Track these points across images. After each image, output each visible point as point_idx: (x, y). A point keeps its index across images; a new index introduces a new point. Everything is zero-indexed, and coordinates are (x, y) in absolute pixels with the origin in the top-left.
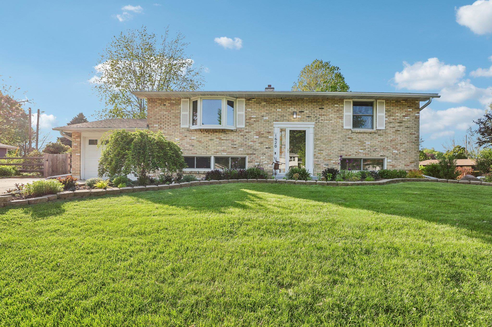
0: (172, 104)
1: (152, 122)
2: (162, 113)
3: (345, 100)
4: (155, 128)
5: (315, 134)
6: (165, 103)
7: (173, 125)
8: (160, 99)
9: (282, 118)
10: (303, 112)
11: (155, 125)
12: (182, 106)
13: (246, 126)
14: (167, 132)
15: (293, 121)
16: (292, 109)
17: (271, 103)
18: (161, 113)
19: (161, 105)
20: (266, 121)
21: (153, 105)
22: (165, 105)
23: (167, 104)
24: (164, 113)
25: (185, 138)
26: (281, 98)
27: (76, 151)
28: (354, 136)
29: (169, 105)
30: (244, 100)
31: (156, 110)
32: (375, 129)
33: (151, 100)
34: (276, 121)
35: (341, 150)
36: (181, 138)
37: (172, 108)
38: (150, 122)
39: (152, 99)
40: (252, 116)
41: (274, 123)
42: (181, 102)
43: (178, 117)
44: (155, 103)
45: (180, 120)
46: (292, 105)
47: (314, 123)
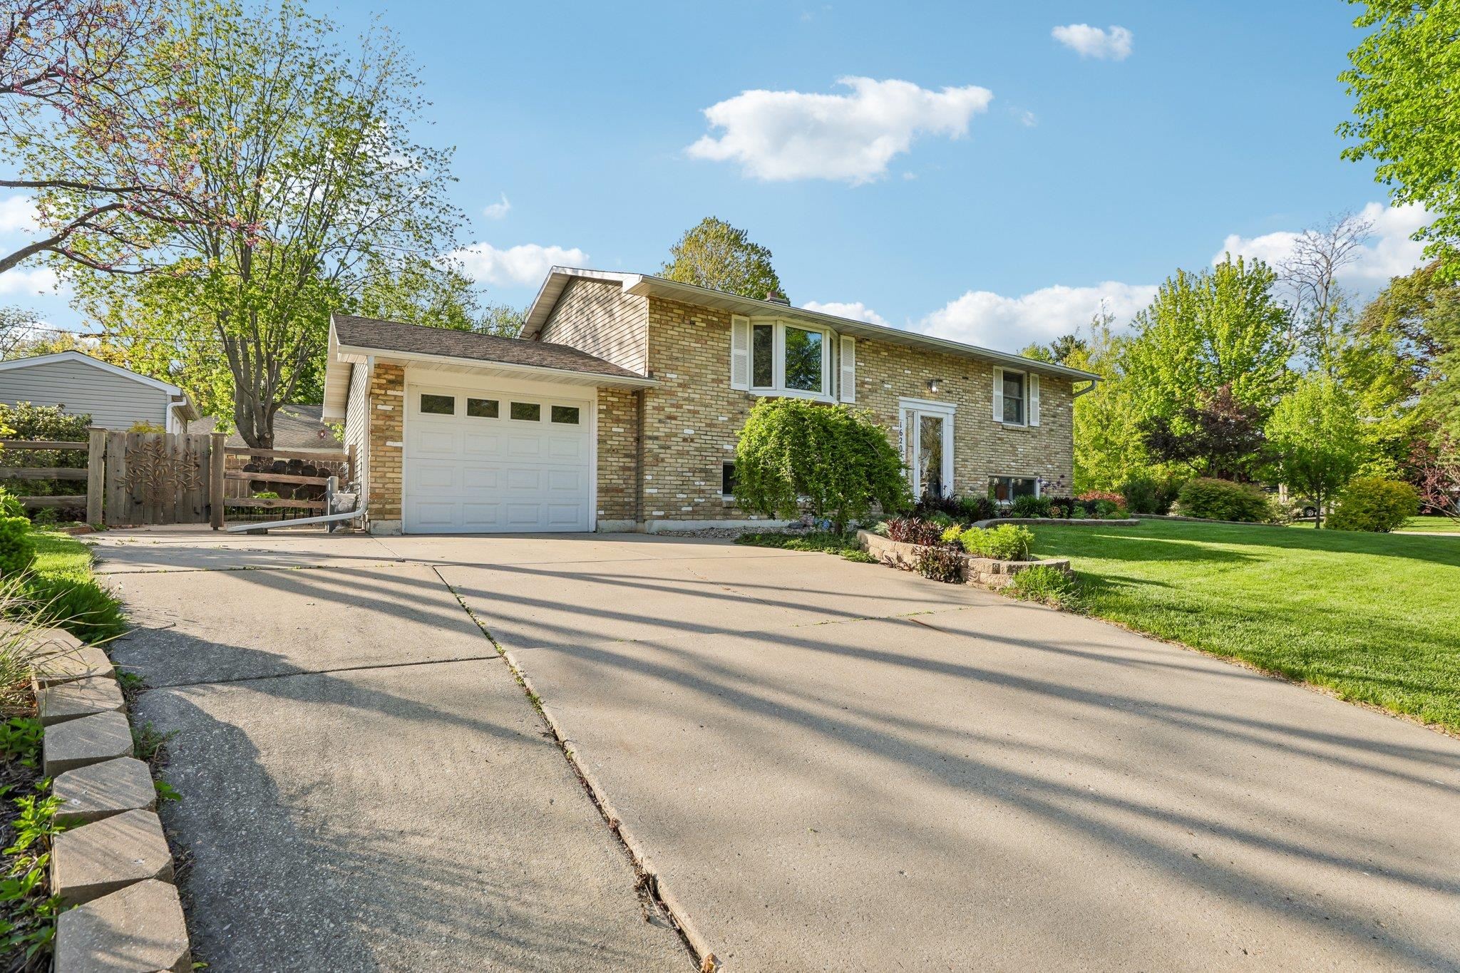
0: (711, 325)
1: (661, 366)
2: (687, 344)
3: (995, 367)
4: (668, 384)
5: (956, 428)
6: (693, 319)
7: (713, 381)
8: (681, 306)
9: (911, 391)
10: (941, 381)
11: (668, 375)
12: (733, 332)
13: (857, 399)
14: (698, 396)
15: (928, 398)
16: (926, 374)
17: (897, 356)
18: (683, 343)
19: (683, 322)
20: (889, 393)
21: (665, 318)
22: (693, 323)
23: (697, 319)
24: (692, 345)
25: (740, 416)
26: (911, 348)
27: (388, 433)
28: (1004, 435)
29: (704, 325)
30: (853, 339)
31: (672, 332)
32: (1026, 425)
33: (658, 303)
34: (904, 395)
35: (990, 462)
36: (731, 416)
37: (711, 335)
38: (656, 365)
39: (661, 300)
40: (867, 380)
41: (901, 398)
42: (730, 324)
43: (723, 359)
44: (669, 314)
45: (729, 369)
46: (925, 364)
47: (955, 406)
